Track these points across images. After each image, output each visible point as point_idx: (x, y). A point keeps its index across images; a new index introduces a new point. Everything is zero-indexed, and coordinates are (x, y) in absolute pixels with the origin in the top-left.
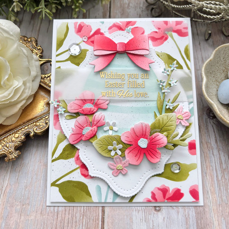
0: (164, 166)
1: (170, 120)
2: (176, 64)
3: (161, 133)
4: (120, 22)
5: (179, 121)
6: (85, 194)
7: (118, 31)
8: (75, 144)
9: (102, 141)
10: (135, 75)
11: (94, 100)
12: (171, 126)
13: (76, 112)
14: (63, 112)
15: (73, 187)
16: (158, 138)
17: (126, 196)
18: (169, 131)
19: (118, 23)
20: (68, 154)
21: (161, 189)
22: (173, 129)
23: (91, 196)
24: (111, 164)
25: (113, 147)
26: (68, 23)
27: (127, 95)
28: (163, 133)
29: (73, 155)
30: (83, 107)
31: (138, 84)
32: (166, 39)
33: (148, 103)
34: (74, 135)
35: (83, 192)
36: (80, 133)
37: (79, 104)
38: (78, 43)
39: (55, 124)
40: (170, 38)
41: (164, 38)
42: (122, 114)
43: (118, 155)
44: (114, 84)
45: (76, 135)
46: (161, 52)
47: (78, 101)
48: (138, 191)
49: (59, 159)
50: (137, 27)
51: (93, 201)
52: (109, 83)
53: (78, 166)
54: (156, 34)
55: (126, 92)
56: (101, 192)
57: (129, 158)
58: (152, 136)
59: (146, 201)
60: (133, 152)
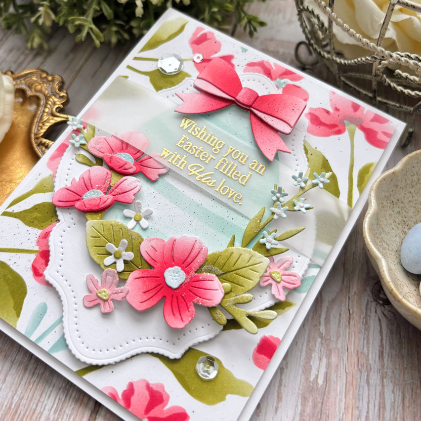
0: (186, 348)
1: (252, 266)
2: (328, 179)
3: (219, 279)
4: (275, 65)
5: (271, 281)
6: (13, 304)
7: (262, 75)
8: (60, 207)
9: (105, 228)
10: (241, 155)
11: (143, 153)
12: (247, 278)
13: (99, 155)
14: (79, 143)
15: (2, 279)
16: (208, 284)
17: (78, 356)
18: (237, 285)
19: (270, 65)
20: (35, 218)
21: (152, 388)
22: (246, 287)
23: (18, 315)
24: (93, 279)
25: (116, 249)
26: (187, 23)
27: (205, 179)
28: (225, 282)
29: (43, 224)
30: (116, 153)
31: (236, 173)
32: (339, 132)
33: (232, 215)
34: (69, 191)
35: (12, 299)
36: (80, 194)
37: (113, 145)
38: (183, 57)
39: (53, 158)
40: (346, 135)
41: (336, 129)
42: (175, 206)
43: (116, 269)
44: (194, 149)
45: (71, 192)
46: (314, 148)
47: (116, 140)
48: (106, 362)
49: (16, 217)
50: (299, 87)
51: (16, 326)
52: (187, 143)
53: (37, 248)
54: (326, 114)
55: (207, 174)
56: (41, 320)
57: (133, 288)
58: (200, 274)
59: (107, 393)
60: (145, 282)
